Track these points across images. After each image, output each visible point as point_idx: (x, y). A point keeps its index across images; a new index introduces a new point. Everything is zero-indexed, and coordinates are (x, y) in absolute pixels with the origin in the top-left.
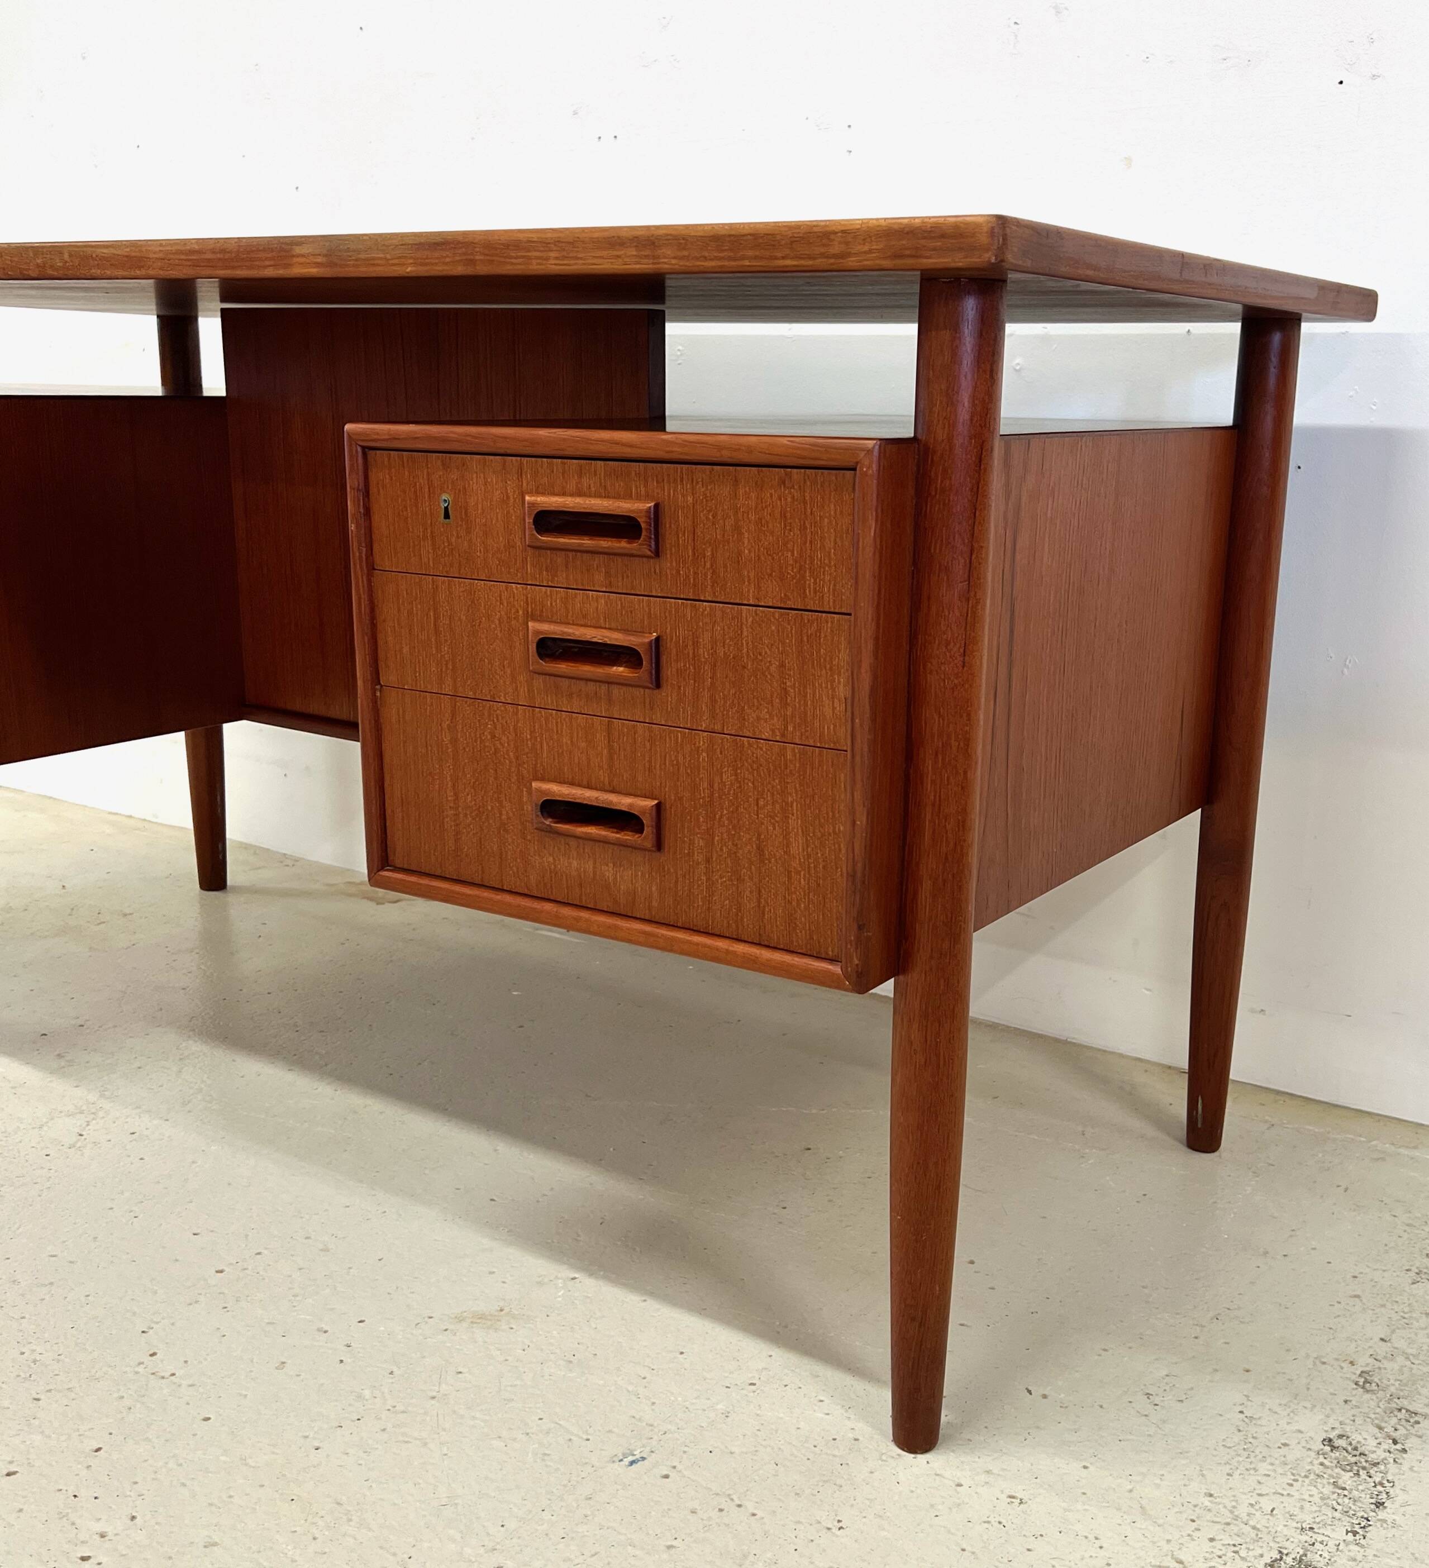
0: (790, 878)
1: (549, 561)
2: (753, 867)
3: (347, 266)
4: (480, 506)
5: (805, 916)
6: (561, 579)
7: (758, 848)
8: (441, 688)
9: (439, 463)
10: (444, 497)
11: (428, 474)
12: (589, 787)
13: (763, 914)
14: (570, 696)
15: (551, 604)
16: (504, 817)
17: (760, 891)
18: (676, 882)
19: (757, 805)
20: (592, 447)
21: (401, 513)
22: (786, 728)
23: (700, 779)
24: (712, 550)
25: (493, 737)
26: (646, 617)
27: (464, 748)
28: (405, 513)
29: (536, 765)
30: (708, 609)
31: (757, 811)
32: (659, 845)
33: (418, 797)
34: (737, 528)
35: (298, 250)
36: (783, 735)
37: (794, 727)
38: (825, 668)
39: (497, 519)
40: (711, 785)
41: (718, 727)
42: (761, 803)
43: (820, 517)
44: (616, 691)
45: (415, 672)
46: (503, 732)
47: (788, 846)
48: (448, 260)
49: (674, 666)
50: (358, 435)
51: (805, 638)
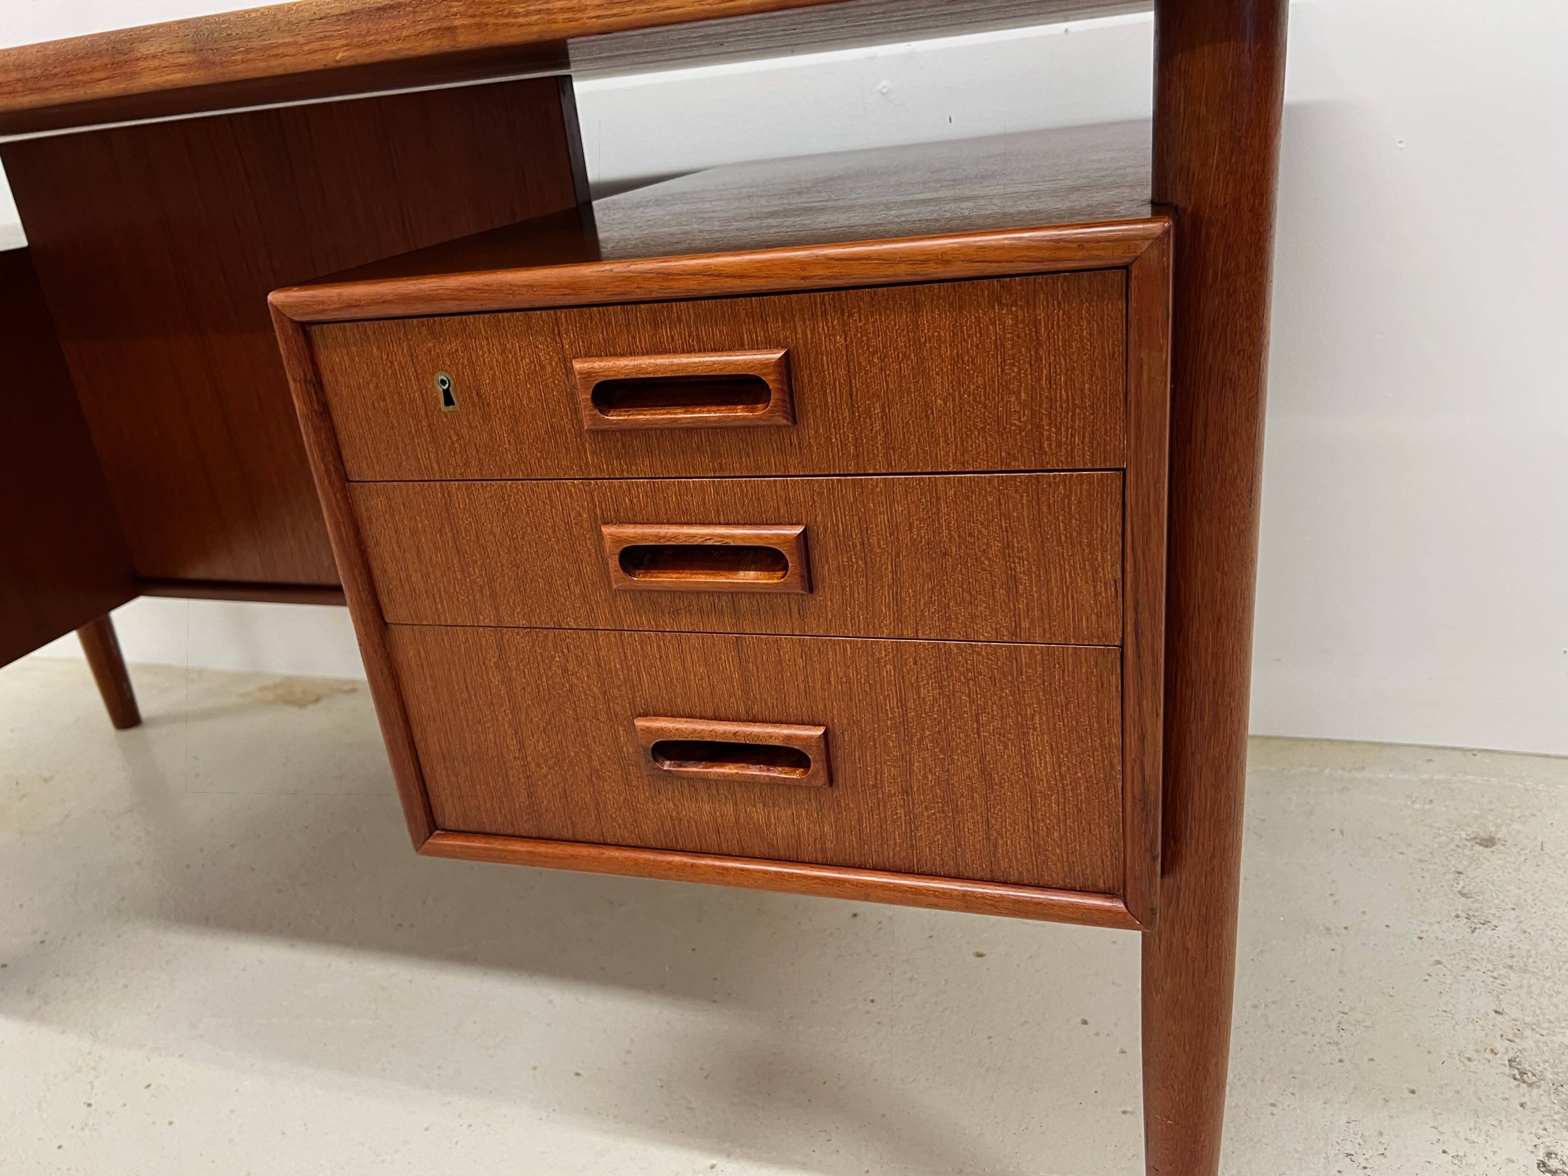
0: (1034, 803)
1: (619, 445)
2: (975, 795)
3: (234, 62)
4: (499, 383)
5: (1060, 847)
6: (642, 466)
7: (982, 772)
8: (478, 619)
9: (424, 331)
10: (441, 376)
11: (410, 347)
12: (716, 718)
13: (996, 846)
14: (677, 611)
15: (631, 501)
17: (988, 822)
18: (860, 820)
19: (977, 721)
20: (675, 284)
21: (376, 404)
22: (1018, 625)
23: (885, 698)
24: (882, 406)
25: (565, 670)
26: (781, 504)
27: (524, 688)
28: (382, 404)
29: (634, 698)
30: (881, 485)
31: (978, 729)
32: (831, 780)
33: (466, 750)
34: (922, 371)
35: (144, 49)
36: (1013, 634)
37: (1032, 623)
38: (1081, 543)
39: (530, 398)
40: (902, 703)
41: (910, 632)
42: (983, 718)
43: (1064, 340)
44: (745, 602)
45: (435, 603)
46: (580, 664)
47: (1029, 768)
48: (405, 33)
49: (833, 564)
50: (290, 306)
51: (1045, 509)
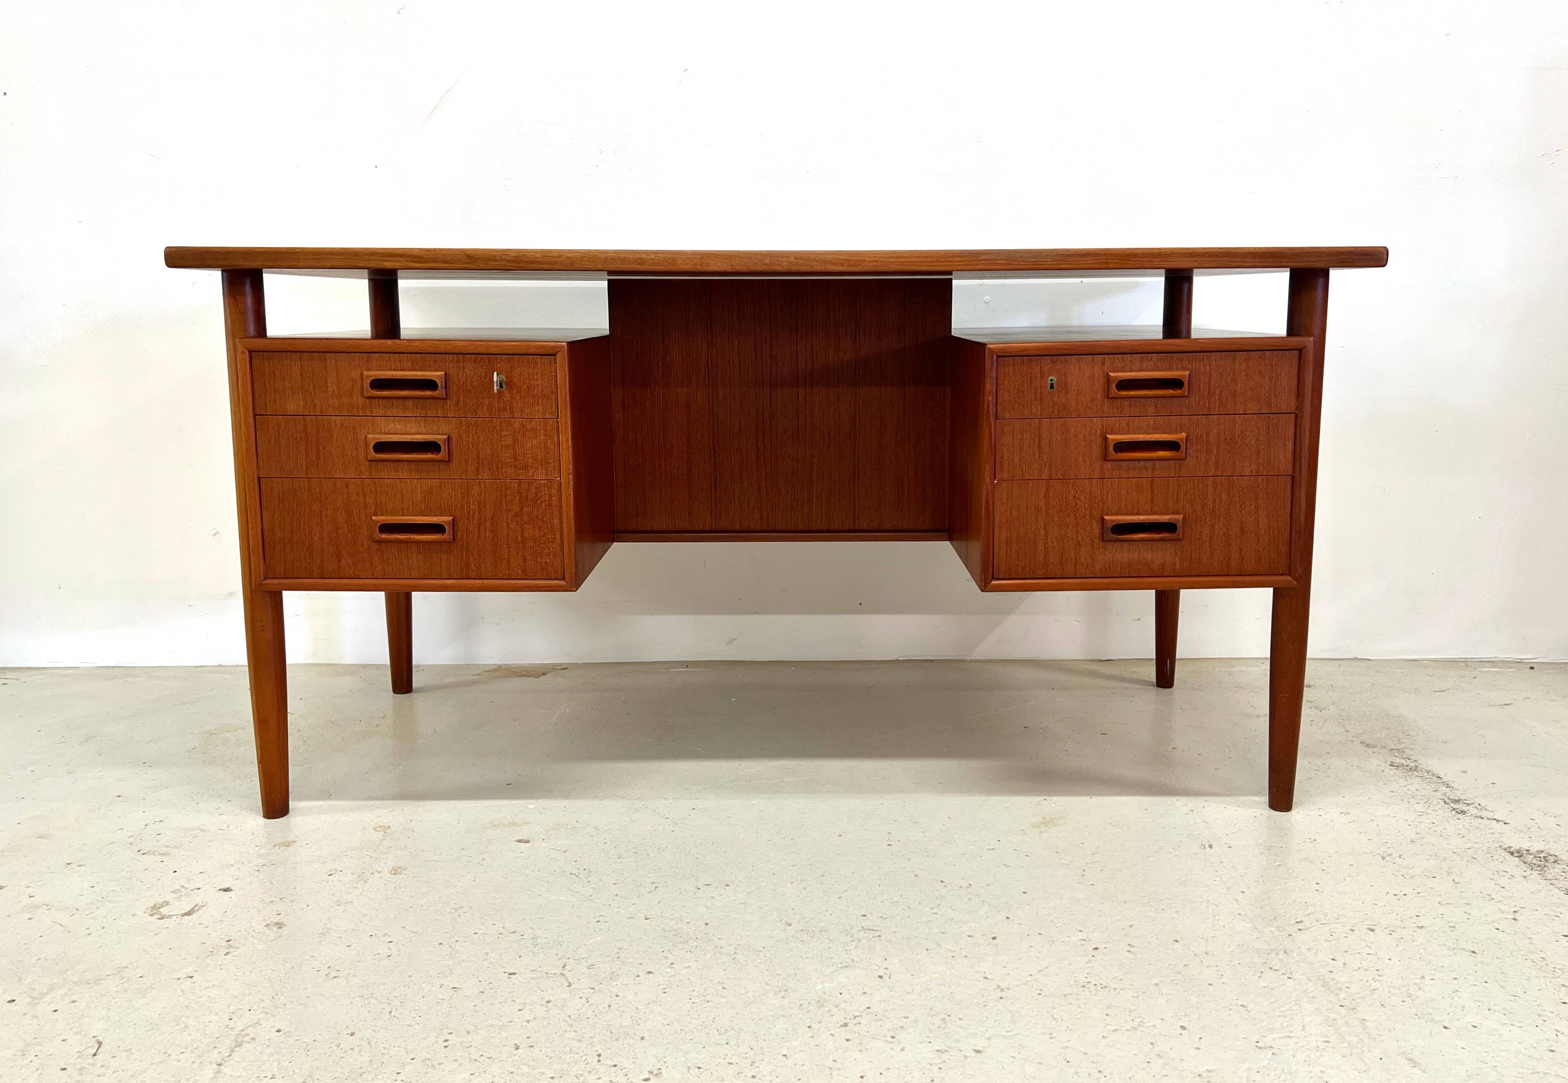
0: (1259, 539)
1: (1119, 404)
2: (1237, 538)
4: (1075, 381)
5: (1266, 557)
6: (1126, 412)
7: (1241, 528)
8: (1040, 476)
9: (1049, 361)
10: (1051, 378)
11: (1041, 367)
12: (1138, 514)
13: (1242, 559)
14: (1128, 470)
15: (1120, 426)
16: (1080, 539)
17: (1241, 549)
18: (1190, 554)
19: (1241, 508)
21: (1019, 389)
22: (1259, 469)
23: (1207, 501)
24: (1220, 391)
25: (1075, 497)
26: (1178, 426)
27: (1054, 507)
28: (1022, 388)
29: (1103, 509)
30: (1216, 418)
31: (1241, 511)
33: (1019, 538)
34: (1234, 380)
36: (1257, 472)
37: (1264, 468)
38: (1281, 439)
39: (1086, 386)
40: (1214, 501)
41: (1220, 473)
42: (1243, 506)
44: (1157, 464)
45: (1023, 471)
47: (1258, 524)
49: (1195, 447)
50: (999, 349)
51: (1271, 426)
